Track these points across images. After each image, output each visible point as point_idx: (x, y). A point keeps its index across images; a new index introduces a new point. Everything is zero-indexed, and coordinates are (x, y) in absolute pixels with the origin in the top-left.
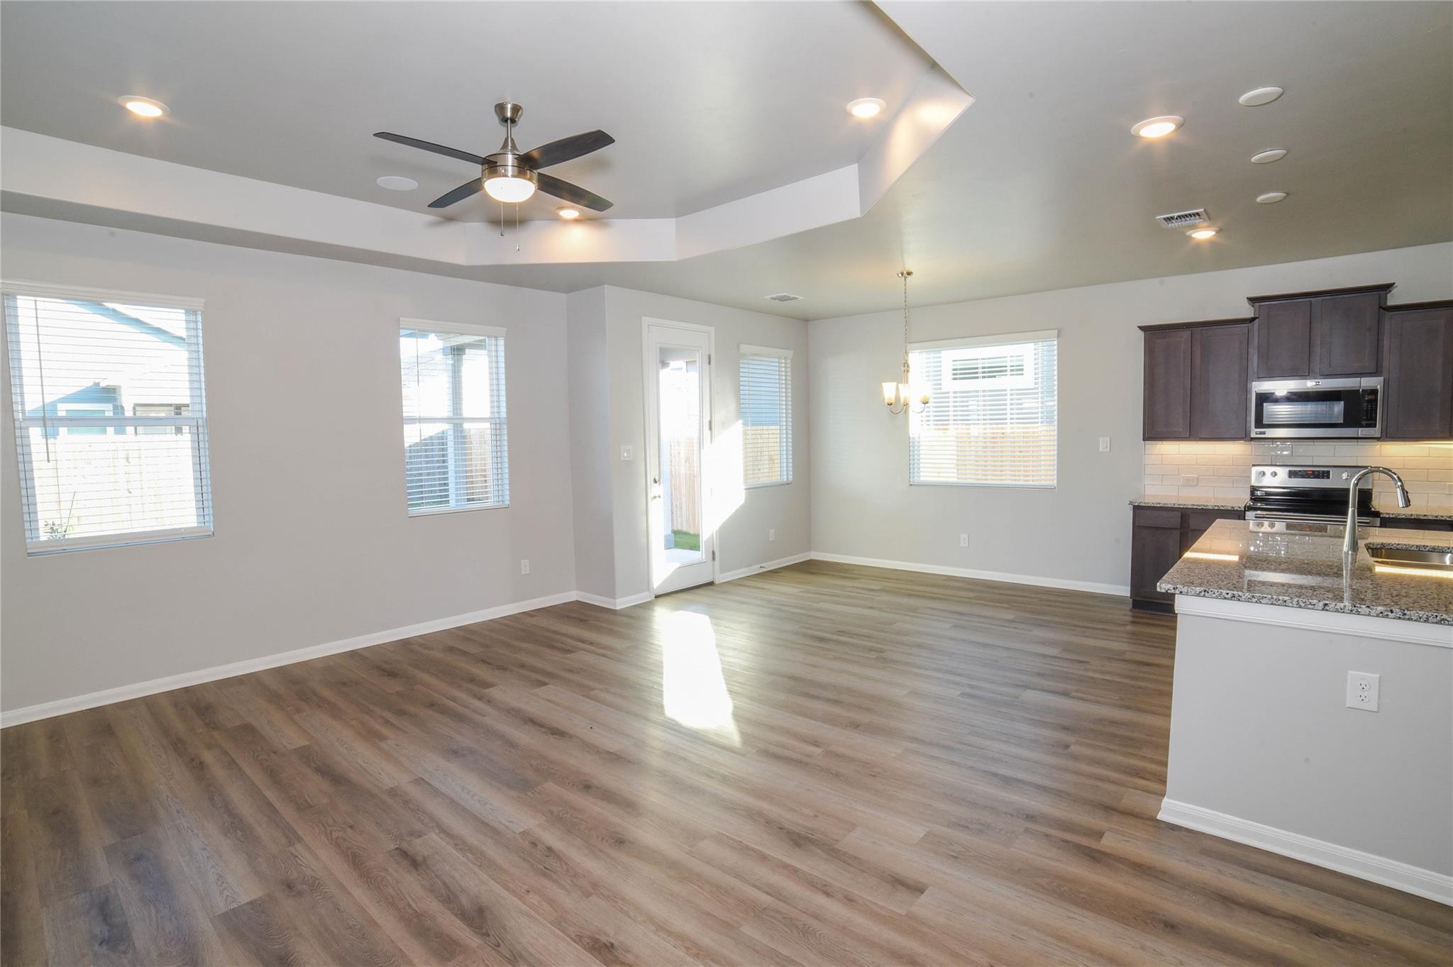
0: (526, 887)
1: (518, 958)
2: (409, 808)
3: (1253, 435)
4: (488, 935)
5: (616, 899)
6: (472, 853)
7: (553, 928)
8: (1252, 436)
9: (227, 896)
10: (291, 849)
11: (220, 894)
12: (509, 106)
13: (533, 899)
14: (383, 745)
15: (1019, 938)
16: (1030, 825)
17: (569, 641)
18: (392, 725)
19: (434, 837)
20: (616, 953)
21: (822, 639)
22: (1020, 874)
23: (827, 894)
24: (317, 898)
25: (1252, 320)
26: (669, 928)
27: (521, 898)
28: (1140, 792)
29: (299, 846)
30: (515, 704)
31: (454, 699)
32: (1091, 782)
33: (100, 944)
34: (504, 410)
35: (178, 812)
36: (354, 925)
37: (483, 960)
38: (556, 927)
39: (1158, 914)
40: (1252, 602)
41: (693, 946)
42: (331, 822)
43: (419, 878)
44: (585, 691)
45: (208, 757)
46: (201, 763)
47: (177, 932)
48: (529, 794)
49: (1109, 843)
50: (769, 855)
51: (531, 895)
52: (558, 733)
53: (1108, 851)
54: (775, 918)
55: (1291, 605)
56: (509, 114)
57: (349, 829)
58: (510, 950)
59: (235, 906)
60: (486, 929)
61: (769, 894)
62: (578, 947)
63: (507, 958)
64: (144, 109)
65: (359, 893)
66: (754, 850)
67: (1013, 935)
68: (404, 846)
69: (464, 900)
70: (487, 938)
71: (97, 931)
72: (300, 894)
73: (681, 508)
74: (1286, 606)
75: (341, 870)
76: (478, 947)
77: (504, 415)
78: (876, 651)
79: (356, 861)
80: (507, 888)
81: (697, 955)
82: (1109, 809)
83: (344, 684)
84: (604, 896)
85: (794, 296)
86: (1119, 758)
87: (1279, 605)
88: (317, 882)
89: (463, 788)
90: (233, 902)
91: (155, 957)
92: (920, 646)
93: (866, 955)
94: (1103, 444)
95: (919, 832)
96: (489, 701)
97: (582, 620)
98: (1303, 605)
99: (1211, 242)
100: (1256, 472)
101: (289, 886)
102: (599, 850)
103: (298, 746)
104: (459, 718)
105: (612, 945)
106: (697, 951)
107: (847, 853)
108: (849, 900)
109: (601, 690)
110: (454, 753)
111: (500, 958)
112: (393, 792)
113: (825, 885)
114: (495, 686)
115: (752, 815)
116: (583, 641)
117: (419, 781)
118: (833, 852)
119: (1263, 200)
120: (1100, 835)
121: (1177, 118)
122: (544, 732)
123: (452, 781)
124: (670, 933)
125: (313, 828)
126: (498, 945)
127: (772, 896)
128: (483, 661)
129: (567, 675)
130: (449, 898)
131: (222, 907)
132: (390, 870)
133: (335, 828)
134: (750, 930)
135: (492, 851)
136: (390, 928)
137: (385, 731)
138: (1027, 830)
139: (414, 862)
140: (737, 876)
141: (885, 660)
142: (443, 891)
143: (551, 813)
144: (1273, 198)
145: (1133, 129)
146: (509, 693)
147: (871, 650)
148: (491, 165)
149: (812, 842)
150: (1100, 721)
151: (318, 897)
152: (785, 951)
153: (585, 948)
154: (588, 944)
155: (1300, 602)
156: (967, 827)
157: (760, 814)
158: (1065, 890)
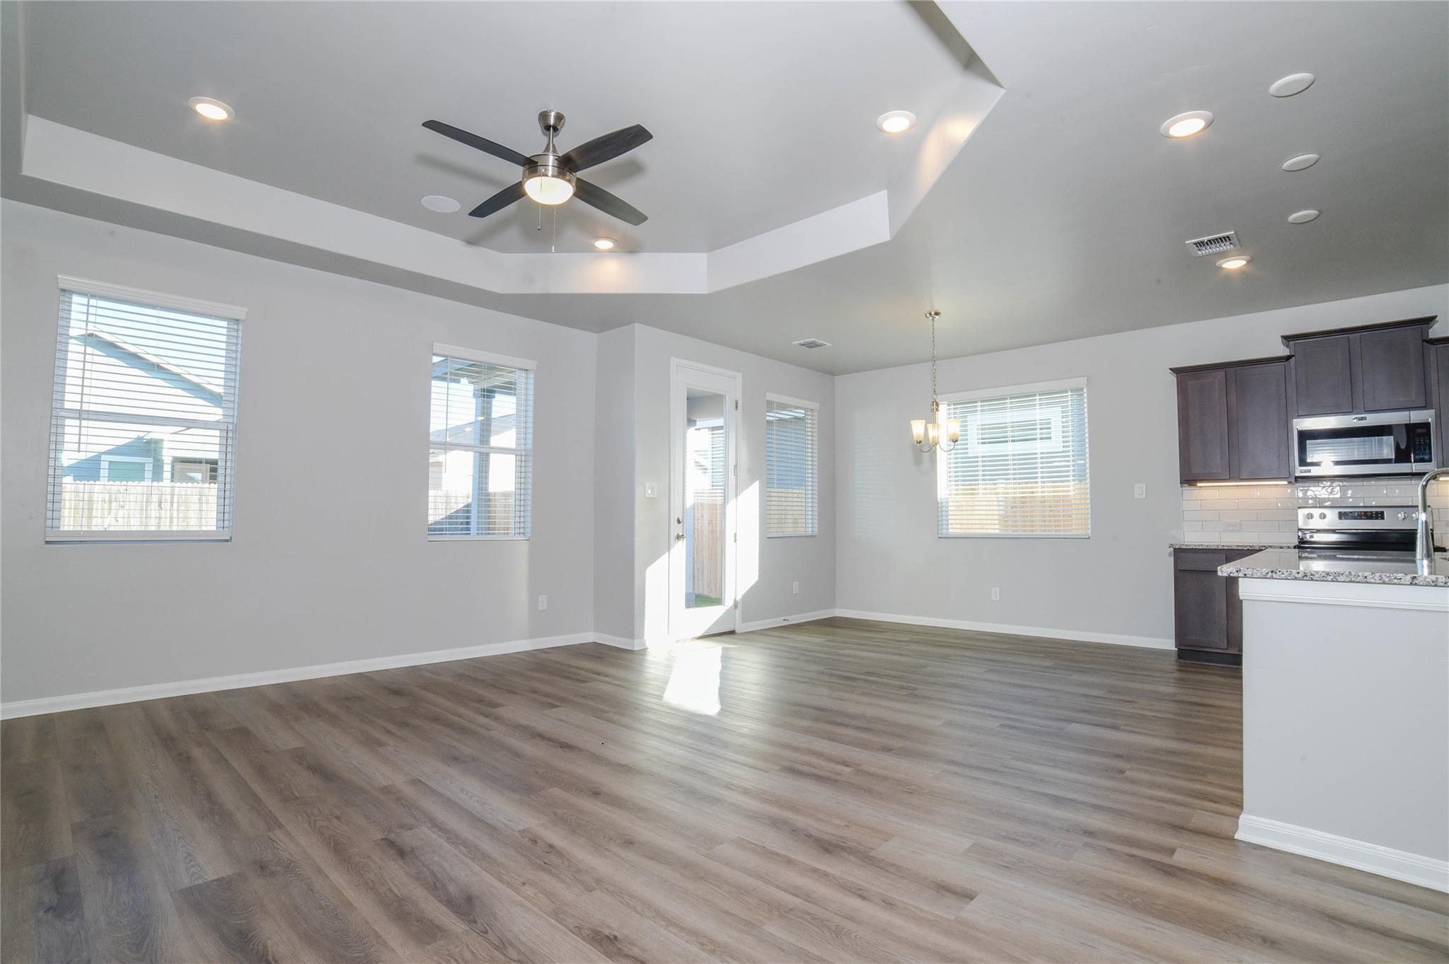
0: (521, 880)
1: (507, 945)
2: (402, 804)
3: (1298, 474)
4: (475, 922)
5: (622, 895)
6: (465, 847)
7: (550, 919)
8: (1296, 475)
9: (194, 873)
10: (270, 834)
11: (187, 870)
12: (553, 114)
13: (529, 891)
14: (381, 750)
15: (1090, 946)
16: (1090, 840)
17: (584, 673)
18: (393, 734)
19: (425, 831)
20: (619, 946)
21: (849, 678)
22: (1082, 884)
23: (863, 897)
24: (290, 879)
25: (1288, 358)
26: (682, 925)
27: (516, 890)
28: (1212, 814)
29: (279, 833)
30: (522, 721)
31: (460, 716)
32: (1154, 803)
33: (46, 911)
34: (530, 442)
35: (156, 797)
36: (327, 906)
37: (467, 945)
38: (552, 918)
39: (1252, 928)
40: (1327, 581)
41: (709, 942)
42: (316, 811)
43: (405, 866)
44: (598, 714)
45: (197, 753)
46: (189, 758)
47: (131, 903)
48: (532, 796)
49: (1181, 858)
50: (796, 860)
51: (527, 887)
52: (567, 746)
53: (1183, 866)
54: (803, 919)
55: (1372, 581)
56: (552, 122)
57: (335, 820)
58: (499, 937)
59: (200, 882)
60: (474, 917)
61: (795, 895)
62: (577, 938)
63: (495, 945)
64: (212, 111)
65: (337, 877)
66: (778, 855)
67: (1083, 943)
68: (392, 836)
69: (452, 889)
70: (473, 924)
71: (46, 899)
72: (273, 874)
73: (703, 571)
74: (1367, 582)
75: (319, 854)
76: (463, 932)
77: (530, 447)
78: (907, 689)
79: (338, 849)
80: (500, 880)
81: (713, 952)
82: (1178, 828)
83: (347, 699)
84: (608, 891)
85: (821, 342)
86: (1181, 783)
87: (1358, 582)
88: (292, 865)
89: (462, 790)
90: (199, 878)
91: (103, 926)
92: (955, 686)
93: (911, 957)
94: (1139, 490)
95: (965, 843)
96: (497, 718)
97: (599, 657)
98: (1387, 580)
99: (1242, 273)
100: (1303, 515)
101: (262, 867)
102: (606, 849)
103: (291, 747)
104: (463, 730)
105: (616, 937)
106: (713, 946)
107: (883, 860)
108: (889, 904)
109: (615, 713)
110: (455, 759)
111: (487, 944)
112: (386, 790)
113: (860, 889)
114: (504, 706)
115: (776, 823)
116: (598, 674)
117: (415, 782)
118: (866, 858)
119: (1295, 219)
120: (1172, 851)
121: (1208, 114)
122: (552, 746)
123: (451, 783)
124: (682, 929)
125: (297, 817)
126: (486, 932)
127: (801, 898)
128: (492, 685)
129: (580, 700)
130: (436, 886)
131: (186, 882)
132: (374, 857)
133: (320, 818)
134: (774, 929)
135: (487, 846)
136: (365, 909)
137: (384, 738)
138: (1086, 845)
139: (401, 852)
140: (759, 877)
141: (916, 696)
142: (429, 879)
143: (555, 814)
144: (1304, 216)
145: (1162, 127)
146: (517, 711)
147: (902, 688)
148: (531, 166)
149: (843, 849)
150: (1156, 751)
151: (292, 878)
152: (815, 951)
153: (584, 940)
154: (588, 935)
155: (1383, 576)
156: (1018, 840)
157: (785, 822)
158: (1138, 902)
